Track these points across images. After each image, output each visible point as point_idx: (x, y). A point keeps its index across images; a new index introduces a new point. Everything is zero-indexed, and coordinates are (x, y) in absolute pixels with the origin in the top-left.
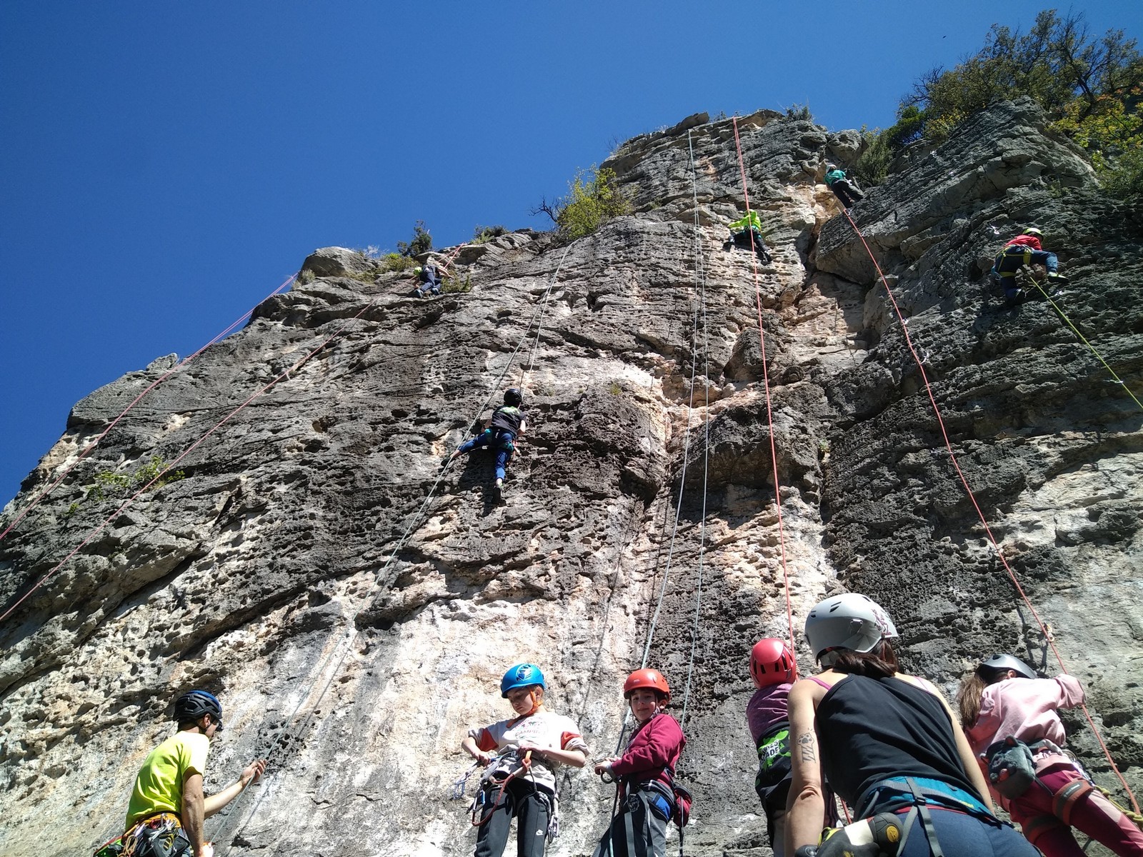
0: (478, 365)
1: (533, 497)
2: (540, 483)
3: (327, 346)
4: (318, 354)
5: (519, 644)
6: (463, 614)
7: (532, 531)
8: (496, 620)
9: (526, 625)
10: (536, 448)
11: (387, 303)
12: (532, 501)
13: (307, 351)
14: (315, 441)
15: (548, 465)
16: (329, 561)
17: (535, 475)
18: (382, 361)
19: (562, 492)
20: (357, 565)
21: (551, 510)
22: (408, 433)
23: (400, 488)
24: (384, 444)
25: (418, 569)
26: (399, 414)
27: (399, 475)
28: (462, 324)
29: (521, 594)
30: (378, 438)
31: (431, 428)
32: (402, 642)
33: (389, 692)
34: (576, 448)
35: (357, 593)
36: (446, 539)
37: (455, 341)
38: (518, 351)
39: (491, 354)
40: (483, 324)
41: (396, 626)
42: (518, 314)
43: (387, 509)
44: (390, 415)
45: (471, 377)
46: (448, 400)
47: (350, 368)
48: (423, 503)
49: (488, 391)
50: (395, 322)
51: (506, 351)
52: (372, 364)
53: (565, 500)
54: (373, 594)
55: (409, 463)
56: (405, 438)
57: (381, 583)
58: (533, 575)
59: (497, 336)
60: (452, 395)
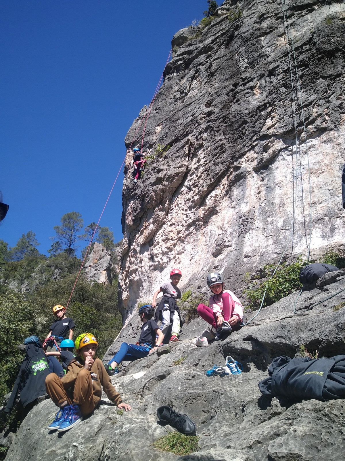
0: (259, 46)
1: (306, 91)
2: (307, 84)
3: (196, 73)
4: (193, 78)
6: (295, 151)
7: (312, 106)
10: (300, 69)
11: (210, 42)
12: (307, 93)
13: (189, 79)
14: (209, 112)
15: (308, 73)
16: (234, 153)
17: (304, 81)
18: (219, 67)
19: (319, 82)
20: (245, 150)
21: (317, 93)
22: (242, 91)
23: (249, 114)
24: (235, 100)
25: (270, 142)
26: (235, 85)
27: (246, 109)
28: (245, 33)
29: (317, 134)
30: (232, 99)
31: (251, 84)
32: (275, 171)
33: (278, 191)
34: (319, 59)
35: (250, 160)
36: (276, 126)
37: (245, 41)
38: (274, 30)
39: (262, 38)
40: (254, 27)
41: (270, 166)
42: (268, 13)
43: (247, 124)
44: (232, 87)
45: (258, 54)
46: (253, 68)
47: (208, 77)
48: (261, 116)
49: (268, 56)
50: (217, 48)
51: (269, 33)
52: (216, 70)
53: (322, 85)
54: (256, 158)
55: (248, 102)
56: (242, 93)
57: (257, 153)
58: (319, 124)
59: (262, 29)
60: (253, 66)
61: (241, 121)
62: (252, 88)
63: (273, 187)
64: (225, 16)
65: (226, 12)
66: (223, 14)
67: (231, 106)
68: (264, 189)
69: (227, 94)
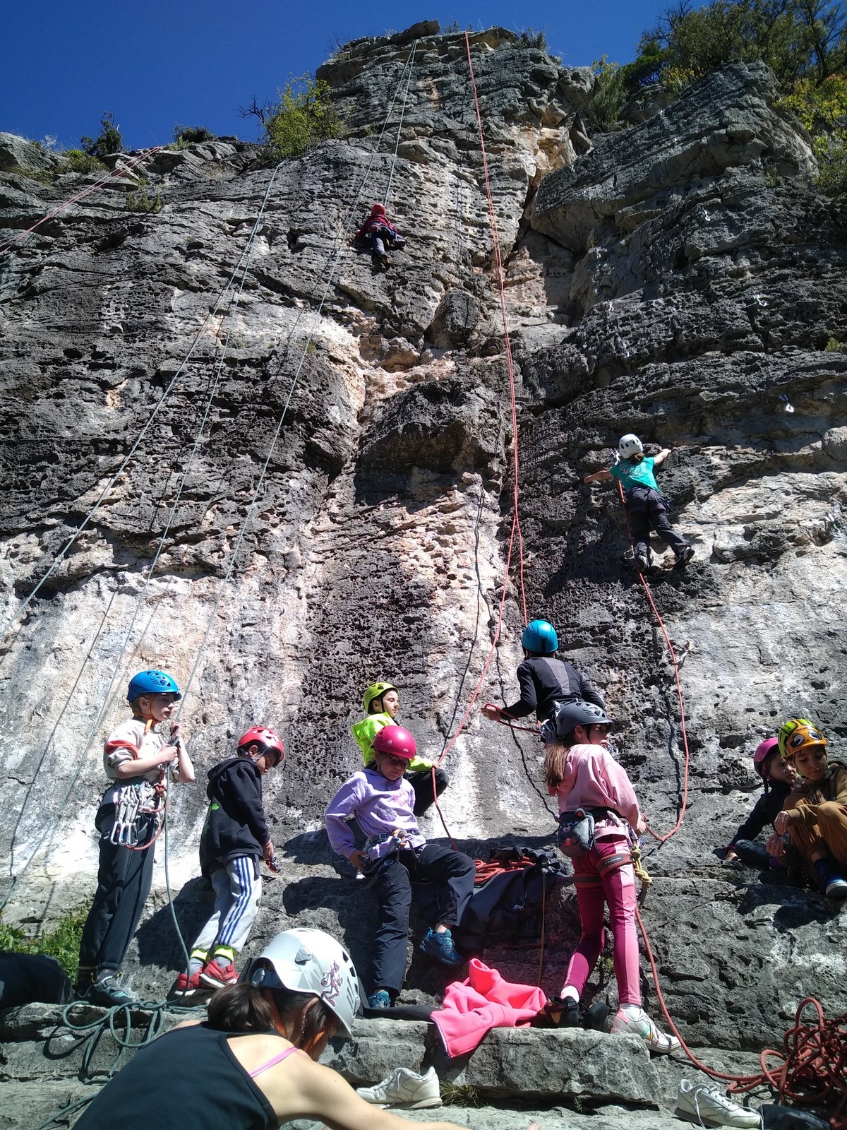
0: (162, 303)
1: (211, 465)
2: (220, 450)
5: (187, 624)
6: (130, 588)
7: (208, 503)
8: (164, 596)
9: (196, 603)
10: (218, 410)
11: (64, 215)
12: (209, 469)
15: (230, 430)
17: (215, 441)
18: (56, 288)
19: (243, 461)
20: (20, 526)
21: (230, 481)
22: (80, 379)
23: (69, 443)
24: (54, 390)
25: (86, 536)
26: (73, 354)
27: (69, 428)
28: (148, 253)
29: (192, 570)
30: (47, 382)
31: (107, 374)
32: (65, 614)
33: (48, 669)
34: (261, 413)
35: (20, 557)
36: (116, 505)
37: (139, 272)
38: (208, 291)
39: (177, 292)
40: (171, 255)
41: (60, 596)
42: (210, 248)
43: (54, 466)
44: (61, 354)
45: (154, 318)
46: (128, 342)
47: (19, 291)
48: (94, 462)
49: (172, 336)
50: (72, 240)
51: (194, 290)
52: (44, 290)
53: (245, 470)
54: (36, 559)
55: (80, 414)
56: (77, 384)
57: (45, 549)
58: (205, 551)
59: (185, 272)
60: (132, 336)
61: (43, 449)
62: (105, 386)
63: (43, 653)
64: (127, 181)
65: (132, 174)
66: (126, 175)
67: (37, 398)
68: (19, 645)
69: (43, 364)
